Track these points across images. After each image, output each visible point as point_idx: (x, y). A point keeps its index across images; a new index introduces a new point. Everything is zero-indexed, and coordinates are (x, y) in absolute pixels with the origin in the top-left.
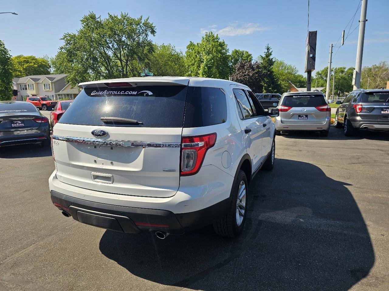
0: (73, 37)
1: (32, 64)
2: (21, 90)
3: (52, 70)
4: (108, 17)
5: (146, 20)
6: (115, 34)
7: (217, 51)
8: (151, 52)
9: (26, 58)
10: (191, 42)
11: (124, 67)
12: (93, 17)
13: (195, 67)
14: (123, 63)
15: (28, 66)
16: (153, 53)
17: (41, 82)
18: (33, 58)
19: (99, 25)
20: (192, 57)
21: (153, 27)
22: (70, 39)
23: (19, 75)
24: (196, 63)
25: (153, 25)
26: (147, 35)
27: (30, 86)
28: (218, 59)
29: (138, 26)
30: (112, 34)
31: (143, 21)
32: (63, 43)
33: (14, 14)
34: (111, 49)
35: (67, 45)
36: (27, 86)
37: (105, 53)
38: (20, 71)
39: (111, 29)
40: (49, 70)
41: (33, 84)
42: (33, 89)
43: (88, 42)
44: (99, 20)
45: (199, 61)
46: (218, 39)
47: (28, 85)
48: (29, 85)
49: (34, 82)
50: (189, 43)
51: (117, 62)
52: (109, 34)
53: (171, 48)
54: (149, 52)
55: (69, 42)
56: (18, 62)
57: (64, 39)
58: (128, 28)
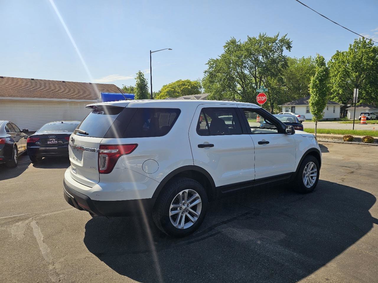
0: (216, 61)
1: (187, 86)
3: (203, 90)
4: (247, 40)
5: (283, 37)
6: (251, 54)
7: (368, 58)
8: (285, 67)
9: (183, 82)
10: (338, 51)
11: (258, 82)
12: (233, 42)
13: (338, 78)
14: (258, 80)
15: (184, 88)
16: (287, 68)
18: (189, 82)
19: (239, 47)
20: (335, 68)
21: (289, 42)
22: (213, 63)
23: (177, 96)
24: (339, 74)
25: (290, 41)
26: (282, 51)
28: (368, 67)
29: (274, 44)
30: (248, 54)
31: (279, 38)
32: (207, 67)
33: (170, 49)
34: (247, 68)
35: (210, 68)
37: (242, 73)
38: (178, 93)
39: (247, 50)
40: (200, 90)
43: (227, 64)
44: (239, 43)
45: (344, 71)
46: (371, 44)
50: (336, 52)
51: (252, 79)
52: (245, 55)
53: (312, 60)
54: (282, 67)
55: (212, 66)
56: (177, 85)
57: (208, 64)
58: (264, 47)
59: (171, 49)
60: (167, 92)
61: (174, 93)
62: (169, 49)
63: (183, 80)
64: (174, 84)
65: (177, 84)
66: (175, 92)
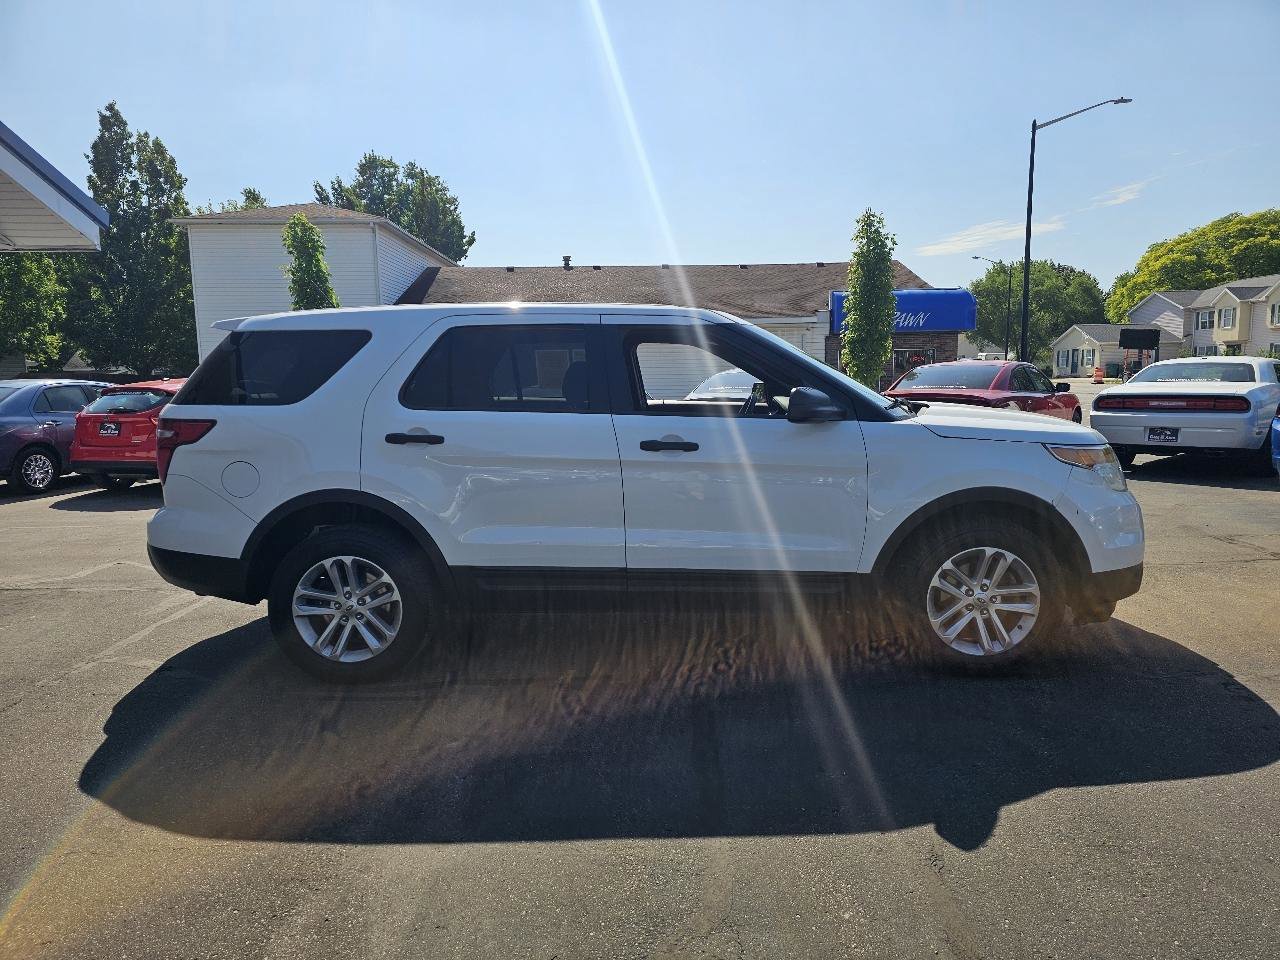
1: (1264, 239)
2: (1197, 328)
9: (1248, 221)
15: (1247, 248)
17: (1263, 298)
18: (1275, 218)
23: (1208, 281)
27: (1223, 316)
36: (1216, 314)
38: (1219, 269)
41: (1234, 309)
42: (1234, 325)
47: (1220, 311)
48: (1223, 311)
49: (1238, 301)
56: (1216, 238)
59: (1126, 101)
60: (1164, 267)
61: (1194, 271)
62: (1117, 102)
63: (1247, 215)
64: (1204, 234)
65: (1211, 236)
66: (1200, 265)
